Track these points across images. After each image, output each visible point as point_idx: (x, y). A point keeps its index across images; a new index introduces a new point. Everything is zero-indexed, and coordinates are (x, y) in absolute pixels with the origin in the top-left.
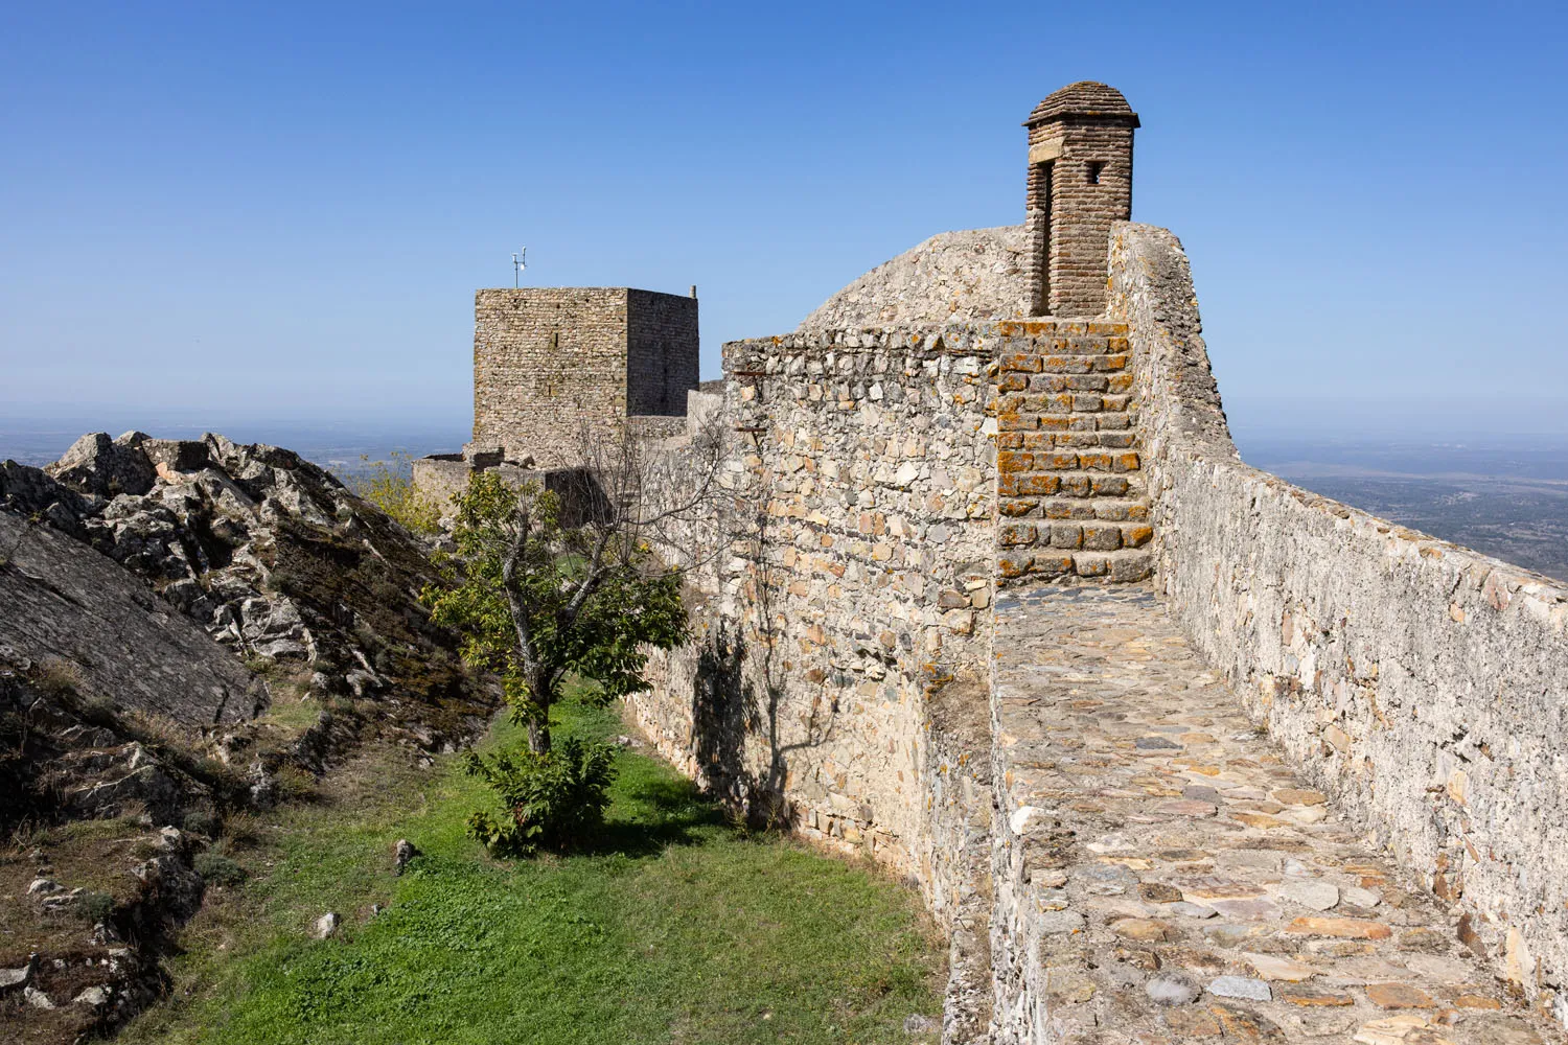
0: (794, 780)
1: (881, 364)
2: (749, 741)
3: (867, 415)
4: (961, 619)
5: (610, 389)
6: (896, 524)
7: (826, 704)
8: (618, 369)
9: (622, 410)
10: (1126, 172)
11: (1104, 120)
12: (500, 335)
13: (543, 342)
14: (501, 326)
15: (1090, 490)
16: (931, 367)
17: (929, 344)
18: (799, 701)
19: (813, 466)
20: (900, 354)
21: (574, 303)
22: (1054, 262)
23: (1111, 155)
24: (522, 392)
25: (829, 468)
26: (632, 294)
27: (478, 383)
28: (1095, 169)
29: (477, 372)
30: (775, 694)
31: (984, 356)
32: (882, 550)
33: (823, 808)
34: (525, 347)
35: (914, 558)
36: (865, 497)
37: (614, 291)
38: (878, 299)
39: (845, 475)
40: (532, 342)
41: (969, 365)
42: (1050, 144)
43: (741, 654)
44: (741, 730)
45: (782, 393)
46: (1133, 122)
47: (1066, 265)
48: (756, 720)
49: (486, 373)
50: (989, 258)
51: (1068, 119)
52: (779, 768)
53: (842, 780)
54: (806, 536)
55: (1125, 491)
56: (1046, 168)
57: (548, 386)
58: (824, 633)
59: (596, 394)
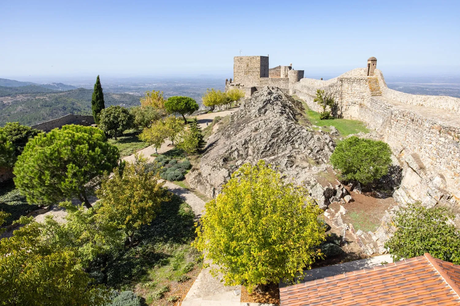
0: (343, 114)
1: (356, 80)
2: (338, 111)
3: (354, 84)
4: (363, 100)
5: (257, 73)
6: (356, 93)
7: (347, 108)
8: (259, 70)
9: (259, 77)
10: (376, 64)
11: (375, 60)
12: (238, 64)
13: (246, 66)
14: (239, 63)
15: (377, 90)
16: (361, 81)
17: (361, 79)
18: (344, 107)
19: (348, 88)
20: (358, 80)
21: (251, 59)
22: (370, 72)
23: (375, 63)
24: (242, 74)
25: (350, 88)
26: (261, 57)
27: (234, 73)
28: (374, 64)
29: (234, 71)
30: (342, 107)
31: (366, 80)
32: (355, 95)
33: (346, 116)
34: (243, 66)
35: (358, 95)
36: (353, 91)
37: (258, 57)
38: (350, 73)
39: (351, 89)
40: (244, 65)
41: (365, 81)
42: (370, 62)
43: (338, 104)
44: (337, 111)
45: (345, 82)
46: (376, 60)
47: (371, 72)
48: (339, 110)
49: (236, 71)
50: (362, 70)
51: (372, 60)
52: (342, 113)
53: (349, 114)
54: (346, 94)
55: (379, 90)
56: (369, 64)
57: (246, 73)
58: (348, 102)
59: (255, 74)
